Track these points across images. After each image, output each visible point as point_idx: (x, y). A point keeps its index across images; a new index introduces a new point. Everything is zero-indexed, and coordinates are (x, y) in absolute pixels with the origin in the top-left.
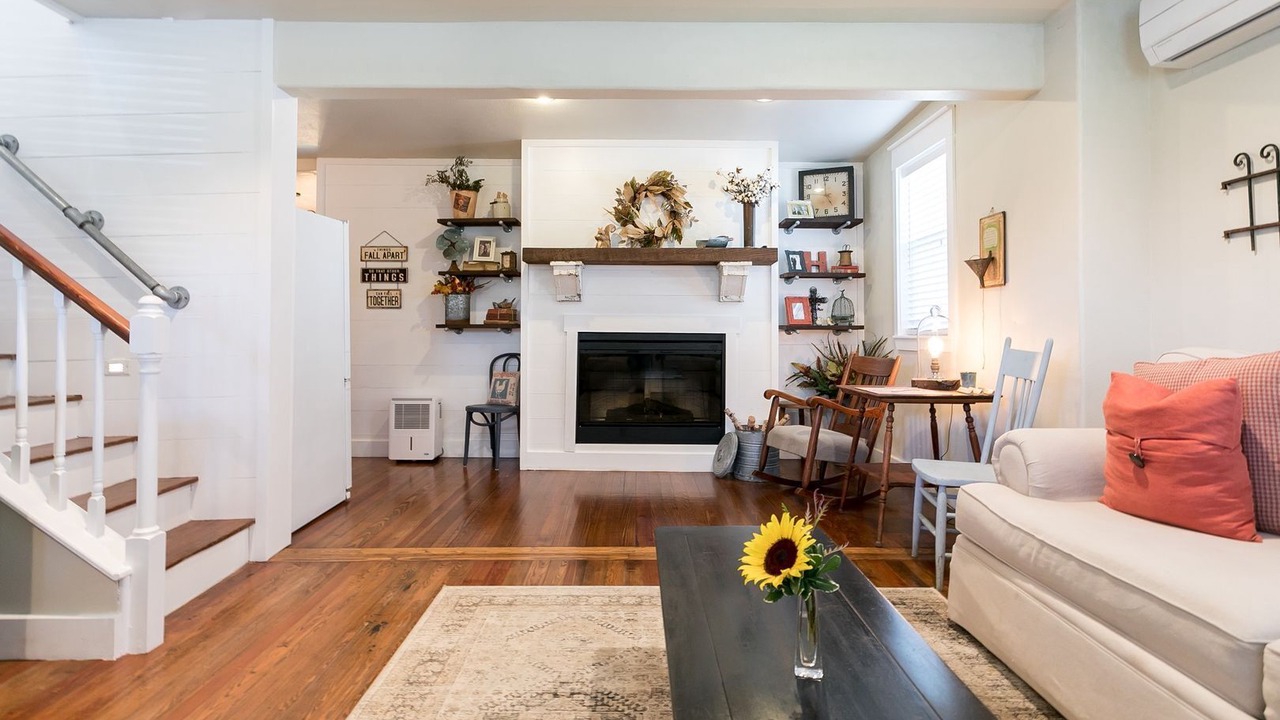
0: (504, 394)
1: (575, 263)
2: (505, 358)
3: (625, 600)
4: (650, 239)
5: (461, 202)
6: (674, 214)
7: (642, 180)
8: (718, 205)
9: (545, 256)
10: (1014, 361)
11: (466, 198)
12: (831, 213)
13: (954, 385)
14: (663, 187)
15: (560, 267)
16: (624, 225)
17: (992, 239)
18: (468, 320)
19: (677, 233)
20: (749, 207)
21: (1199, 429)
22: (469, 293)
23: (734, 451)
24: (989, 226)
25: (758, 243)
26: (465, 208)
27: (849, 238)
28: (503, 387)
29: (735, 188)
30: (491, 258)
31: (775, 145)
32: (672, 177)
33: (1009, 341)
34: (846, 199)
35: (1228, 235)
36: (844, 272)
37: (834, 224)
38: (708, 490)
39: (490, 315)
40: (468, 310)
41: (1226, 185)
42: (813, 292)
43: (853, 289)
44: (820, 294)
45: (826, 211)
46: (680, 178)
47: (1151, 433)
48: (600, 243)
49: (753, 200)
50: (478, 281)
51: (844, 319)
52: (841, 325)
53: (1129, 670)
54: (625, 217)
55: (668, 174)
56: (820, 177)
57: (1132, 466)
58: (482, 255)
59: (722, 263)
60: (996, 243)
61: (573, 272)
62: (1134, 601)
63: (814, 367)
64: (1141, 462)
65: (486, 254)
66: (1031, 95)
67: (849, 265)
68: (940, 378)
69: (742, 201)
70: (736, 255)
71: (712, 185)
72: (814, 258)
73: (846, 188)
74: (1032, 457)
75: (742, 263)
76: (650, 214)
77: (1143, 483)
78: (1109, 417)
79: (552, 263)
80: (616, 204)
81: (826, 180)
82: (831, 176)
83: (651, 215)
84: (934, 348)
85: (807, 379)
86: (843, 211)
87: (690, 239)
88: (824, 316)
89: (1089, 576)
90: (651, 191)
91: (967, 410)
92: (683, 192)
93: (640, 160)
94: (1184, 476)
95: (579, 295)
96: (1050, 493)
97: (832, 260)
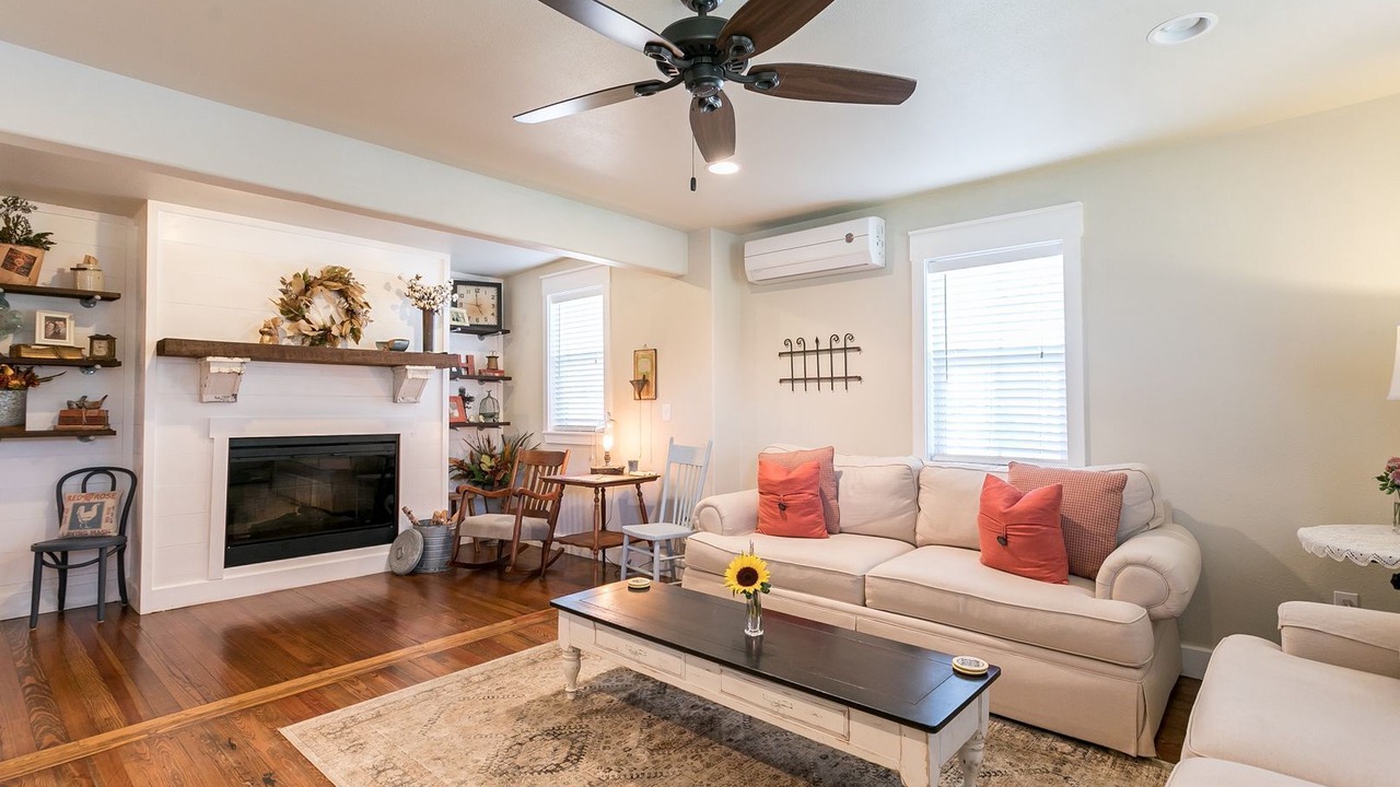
0: (96, 522)
1: (241, 360)
2: (85, 475)
3: (476, 679)
4: (325, 335)
5: (20, 262)
6: (351, 313)
7: (314, 273)
8: (393, 307)
9: (199, 349)
10: (677, 453)
11: (29, 256)
12: (482, 322)
13: (619, 472)
14: (339, 283)
15: (218, 365)
16: (293, 319)
17: (645, 366)
18: (24, 425)
19: (356, 334)
20: (428, 315)
21: (808, 488)
22: (25, 388)
23: (421, 547)
24: (644, 357)
25: (437, 350)
26: (27, 269)
27: (493, 344)
28: (93, 513)
29: (417, 295)
30: (69, 342)
31: (447, 258)
32: (350, 274)
33: (672, 440)
34: (495, 311)
35: (781, 381)
36: (490, 375)
37: (481, 331)
38: (381, 590)
39: (64, 418)
40: (22, 412)
41: (780, 354)
42: (462, 391)
43: (497, 390)
44: (468, 393)
45: (477, 320)
46: (358, 277)
47: (789, 492)
48: (267, 338)
49: (435, 308)
50: (39, 372)
51: (492, 416)
52: (489, 421)
53: (811, 607)
54: (293, 310)
55: (346, 271)
56: (473, 288)
57: (779, 510)
58: (51, 337)
59: (407, 367)
60: (649, 369)
61: (237, 370)
62: (810, 573)
63: (468, 461)
64: (783, 507)
65: (57, 335)
66: (678, 277)
67: (496, 370)
68: (612, 465)
69: (424, 309)
70: (416, 359)
71: (387, 287)
72: (463, 361)
73: (495, 302)
74: (724, 513)
75: (426, 367)
76: (320, 310)
77: (785, 518)
78: (761, 486)
79: (209, 359)
80: (281, 295)
81: (477, 292)
82: (482, 289)
83: (322, 310)
84: (607, 443)
85: (461, 472)
86: (493, 321)
87: (369, 340)
88: (472, 413)
89: (784, 568)
90: (326, 287)
91: (638, 487)
92: (362, 292)
93: (315, 249)
94: (803, 512)
95: (235, 396)
96: (733, 533)
97: (480, 363)
